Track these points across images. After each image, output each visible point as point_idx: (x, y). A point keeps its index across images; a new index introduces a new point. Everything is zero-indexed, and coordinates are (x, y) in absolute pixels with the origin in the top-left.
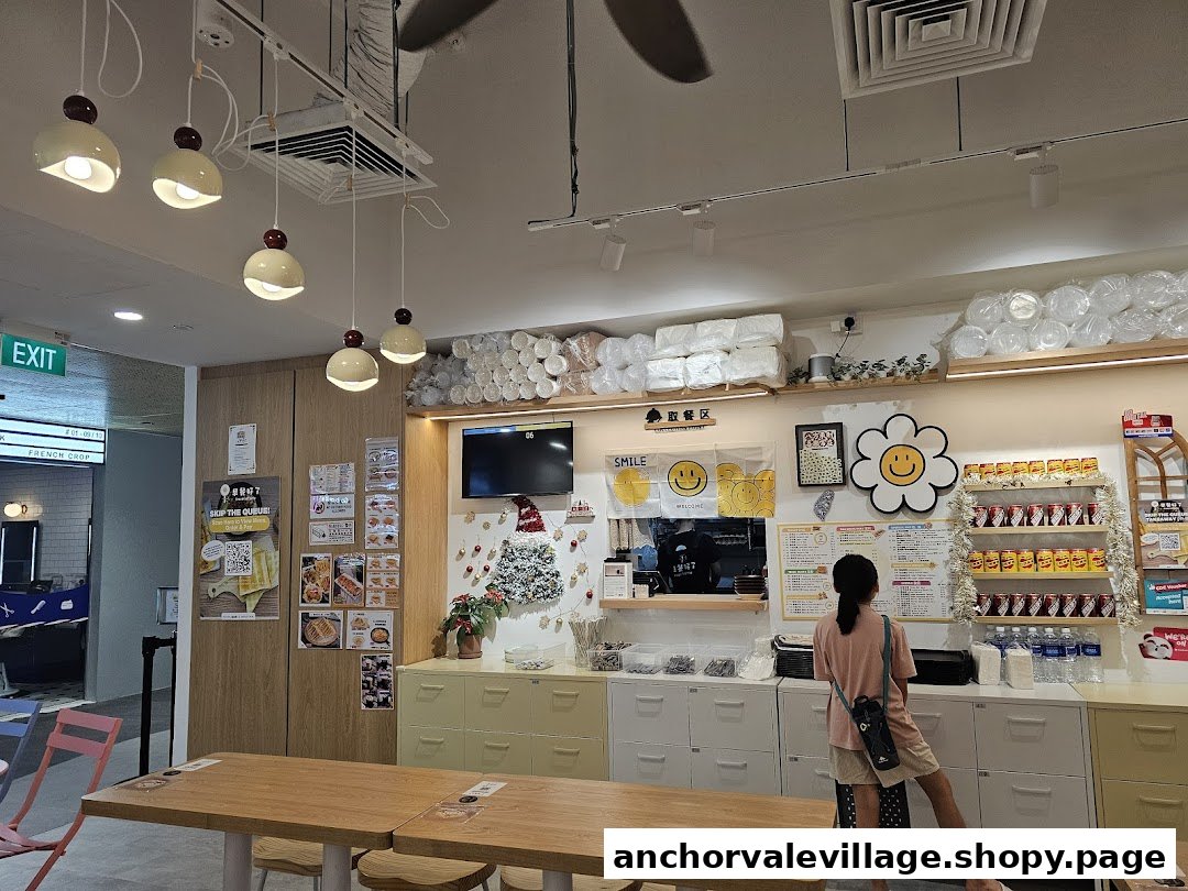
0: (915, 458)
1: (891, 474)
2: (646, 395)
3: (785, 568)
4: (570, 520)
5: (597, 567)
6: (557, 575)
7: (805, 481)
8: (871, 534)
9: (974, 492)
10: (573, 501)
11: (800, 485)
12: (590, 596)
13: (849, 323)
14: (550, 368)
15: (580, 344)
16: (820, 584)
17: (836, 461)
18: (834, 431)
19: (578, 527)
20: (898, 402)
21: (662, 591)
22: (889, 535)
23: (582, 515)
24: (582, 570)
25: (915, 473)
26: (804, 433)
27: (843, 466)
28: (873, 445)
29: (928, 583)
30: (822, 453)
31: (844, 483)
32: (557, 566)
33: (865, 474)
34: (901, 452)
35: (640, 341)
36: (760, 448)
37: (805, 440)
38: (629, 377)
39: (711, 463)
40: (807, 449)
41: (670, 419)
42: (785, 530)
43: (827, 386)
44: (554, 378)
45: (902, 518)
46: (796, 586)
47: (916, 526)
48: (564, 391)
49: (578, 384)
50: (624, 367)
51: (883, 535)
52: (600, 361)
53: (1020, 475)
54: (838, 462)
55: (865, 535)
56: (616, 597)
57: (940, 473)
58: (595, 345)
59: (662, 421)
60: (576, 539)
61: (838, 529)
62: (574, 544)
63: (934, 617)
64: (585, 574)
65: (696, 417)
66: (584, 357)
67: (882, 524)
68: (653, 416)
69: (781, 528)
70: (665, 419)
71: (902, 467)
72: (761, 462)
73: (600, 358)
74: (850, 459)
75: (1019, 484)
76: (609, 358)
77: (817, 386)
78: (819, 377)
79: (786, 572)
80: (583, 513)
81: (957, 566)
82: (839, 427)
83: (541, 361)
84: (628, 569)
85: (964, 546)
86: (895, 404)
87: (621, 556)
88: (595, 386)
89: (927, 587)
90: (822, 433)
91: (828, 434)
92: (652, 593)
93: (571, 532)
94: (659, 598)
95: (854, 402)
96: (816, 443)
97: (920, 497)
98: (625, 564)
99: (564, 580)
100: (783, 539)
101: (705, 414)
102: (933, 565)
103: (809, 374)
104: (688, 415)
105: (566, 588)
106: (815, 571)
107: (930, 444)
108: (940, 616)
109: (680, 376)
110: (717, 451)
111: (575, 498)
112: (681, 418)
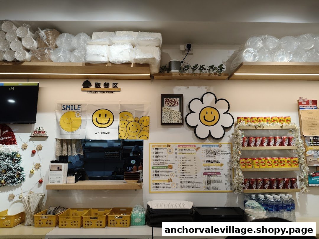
0: (215, 113)
1: (205, 121)
2: (85, 65)
3: (152, 166)
4: (33, 138)
5: (46, 165)
6: (21, 170)
7: (164, 122)
8: (194, 149)
9: (243, 130)
10: (35, 128)
11: (162, 124)
12: (40, 182)
13: (189, 47)
14: (25, 44)
15: (46, 33)
16: (169, 174)
17: (179, 113)
18: (179, 99)
19: (37, 143)
20: (208, 87)
21: (83, 179)
22: (202, 150)
23: (40, 136)
24: (38, 167)
25: (215, 120)
26: (165, 99)
27: (182, 116)
28: (196, 106)
29: (219, 174)
30: (172, 109)
31: (182, 124)
32: (22, 165)
33: (192, 120)
34: (209, 110)
35: (83, 37)
36: (143, 105)
37: (165, 102)
38: (75, 55)
39: (116, 111)
40: (166, 107)
41: (96, 86)
42: (153, 146)
43: (178, 75)
44: (28, 51)
45: (208, 142)
46: (157, 176)
47: (215, 146)
48: (33, 59)
49: (43, 55)
50: (72, 50)
51: (199, 150)
52: (58, 45)
53: (262, 123)
54: (180, 114)
55: (191, 149)
56: (56, 183)
57: (226, 121)
58: (56, 37)
59: (91, 87)
60: (35, 149)
61: (179, 146)
62: (34, 152)
63: (222, 190)
64: (39, 170)
65: (111, 86)
66: (48, 41)
67: (199, 144)
68: (87, 84)
69: (151, 145)
70: (93, 86)
71: (210, 117)
72: (143, 112)
73: (58, 43)
74: (186, 113)
75: (262, 127)
76: (64, 44)
77: (174, 75)
78: (174, 71)
79: (153, 168)
80: (42, 135)
81: (234, 165)
82: (181, 97)
83: (20, 39)
84: (65, 166)
85: (238, 155)
86: (206, 88)
87: (62, 159)
88: (53, 57)
89: (219, 175)
90: (173, 99)
91: (176, 100)
92: (76, 180)
93: (33, 145)
94: (81, 183)
95: (188, 86)
96: (170, 104)
97: (217, 132)
98: (63, 164)
99: (26, 172)
100: (152, 151)
101: (115, 85)
102: (222, 165)
103: (169, 69)
104: (106, 85)
105: (27, 178)
106: (167, 167)
107: (222, 107)
108: (224, 190)
109: (106, 55)
110: (120, 104)
111: (36, 126)
112: (102, 86)
